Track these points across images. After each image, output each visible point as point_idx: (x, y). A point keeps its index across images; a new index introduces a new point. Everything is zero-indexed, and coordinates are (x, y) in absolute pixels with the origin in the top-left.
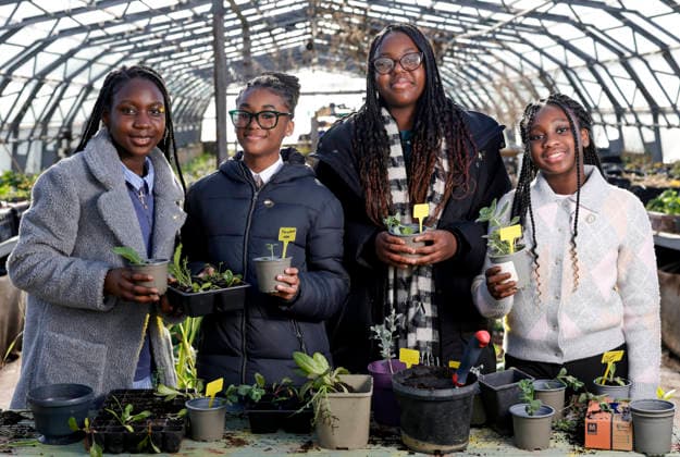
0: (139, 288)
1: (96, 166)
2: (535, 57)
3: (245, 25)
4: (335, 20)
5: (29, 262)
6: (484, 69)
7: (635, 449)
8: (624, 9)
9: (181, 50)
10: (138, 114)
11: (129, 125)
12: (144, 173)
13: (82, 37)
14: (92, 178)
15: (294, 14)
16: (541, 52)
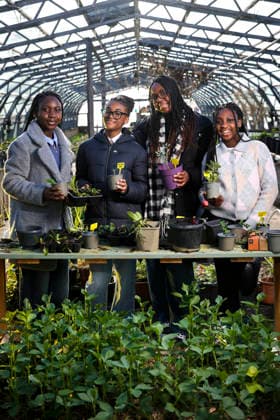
0: (56, 193)
1: (34, 137)
2: (255, 80)
3: (102, 64)
4: (149, 61)
5: (11, 183)
6: (229, 86)
7: (269, 250)
9: (68, 77)
10: (50, 112)
11: (47, 116)
12: (53, 138)
13: (17, 71)
14: (34, 142)
15: (128, 59)
16: (259, 78)
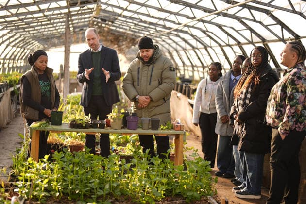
8: (207, 31)
